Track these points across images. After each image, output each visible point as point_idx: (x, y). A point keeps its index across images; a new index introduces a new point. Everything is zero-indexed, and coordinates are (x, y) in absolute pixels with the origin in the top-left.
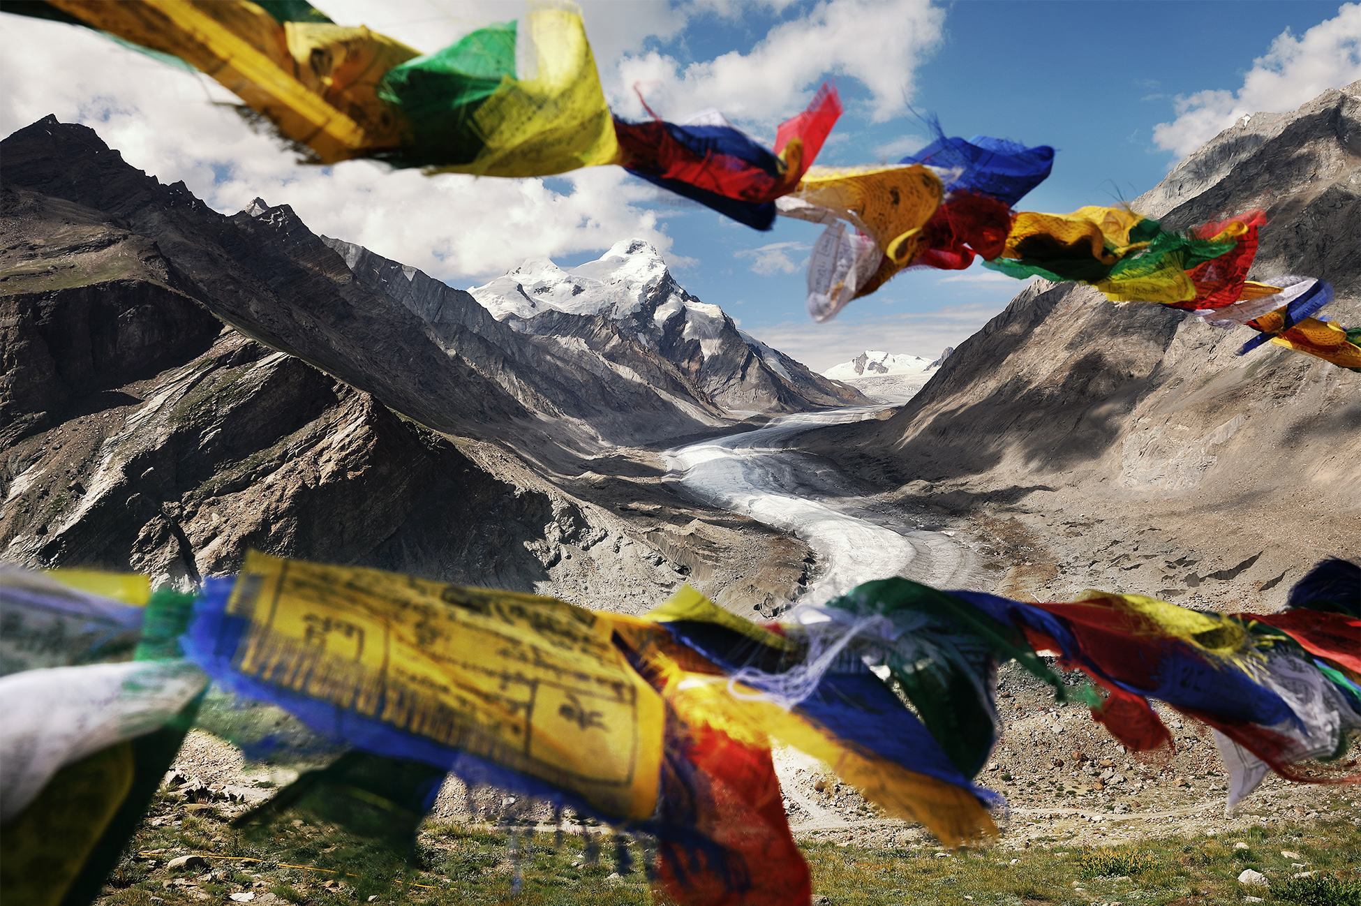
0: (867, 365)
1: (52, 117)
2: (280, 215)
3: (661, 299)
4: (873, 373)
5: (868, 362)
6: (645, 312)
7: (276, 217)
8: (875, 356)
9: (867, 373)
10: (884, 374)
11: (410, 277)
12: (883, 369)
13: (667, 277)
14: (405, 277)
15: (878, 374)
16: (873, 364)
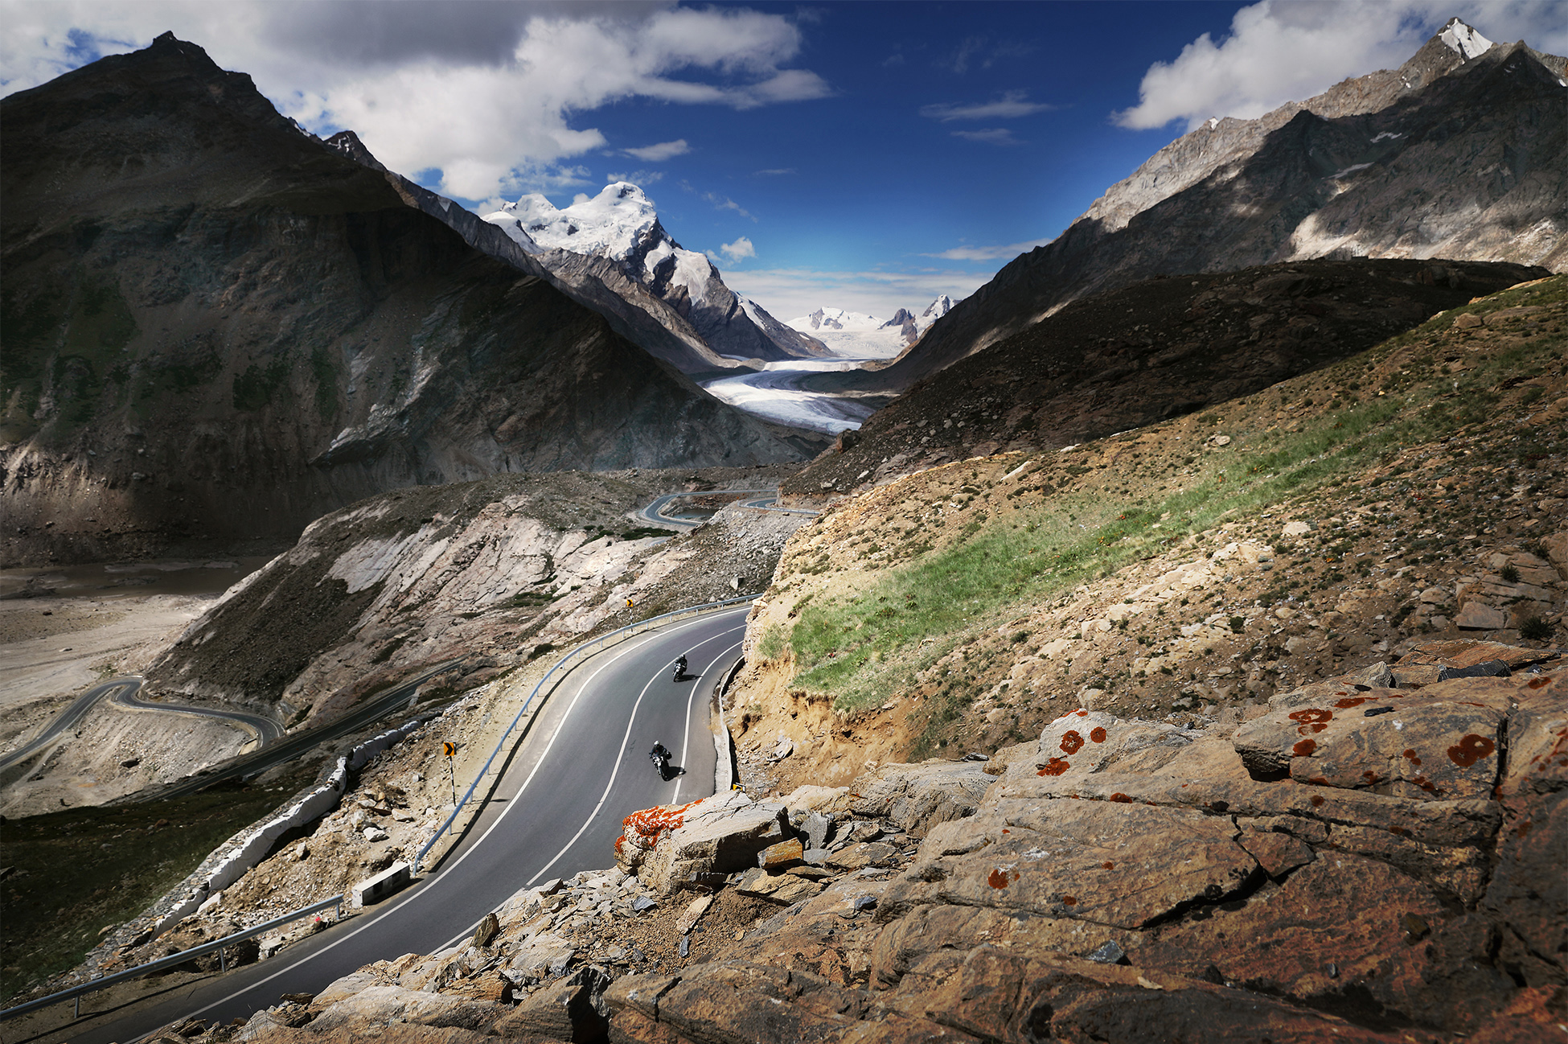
0: (823, 321)
1: (170, 33)
2: (346, 141)
3: (652, 244)
4: (829, 328)
5: (824, 318)
6: (637, 255)
7: (343, 143)
8: (831, 312)
9: (823, 328)
10: (839, 331)
11: (446, 208)
12: (838, 325)
13: (657, 224)
14: (440, 208)
15: (833, 330)
16: (829, 320)
